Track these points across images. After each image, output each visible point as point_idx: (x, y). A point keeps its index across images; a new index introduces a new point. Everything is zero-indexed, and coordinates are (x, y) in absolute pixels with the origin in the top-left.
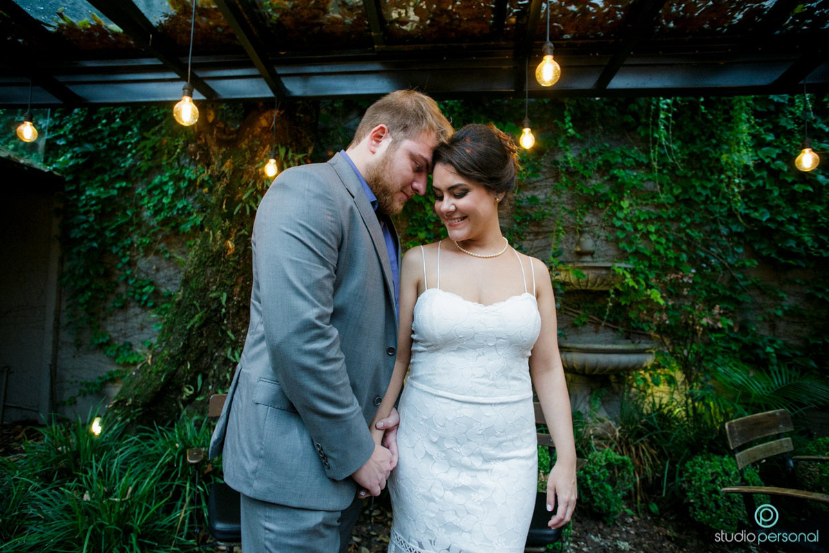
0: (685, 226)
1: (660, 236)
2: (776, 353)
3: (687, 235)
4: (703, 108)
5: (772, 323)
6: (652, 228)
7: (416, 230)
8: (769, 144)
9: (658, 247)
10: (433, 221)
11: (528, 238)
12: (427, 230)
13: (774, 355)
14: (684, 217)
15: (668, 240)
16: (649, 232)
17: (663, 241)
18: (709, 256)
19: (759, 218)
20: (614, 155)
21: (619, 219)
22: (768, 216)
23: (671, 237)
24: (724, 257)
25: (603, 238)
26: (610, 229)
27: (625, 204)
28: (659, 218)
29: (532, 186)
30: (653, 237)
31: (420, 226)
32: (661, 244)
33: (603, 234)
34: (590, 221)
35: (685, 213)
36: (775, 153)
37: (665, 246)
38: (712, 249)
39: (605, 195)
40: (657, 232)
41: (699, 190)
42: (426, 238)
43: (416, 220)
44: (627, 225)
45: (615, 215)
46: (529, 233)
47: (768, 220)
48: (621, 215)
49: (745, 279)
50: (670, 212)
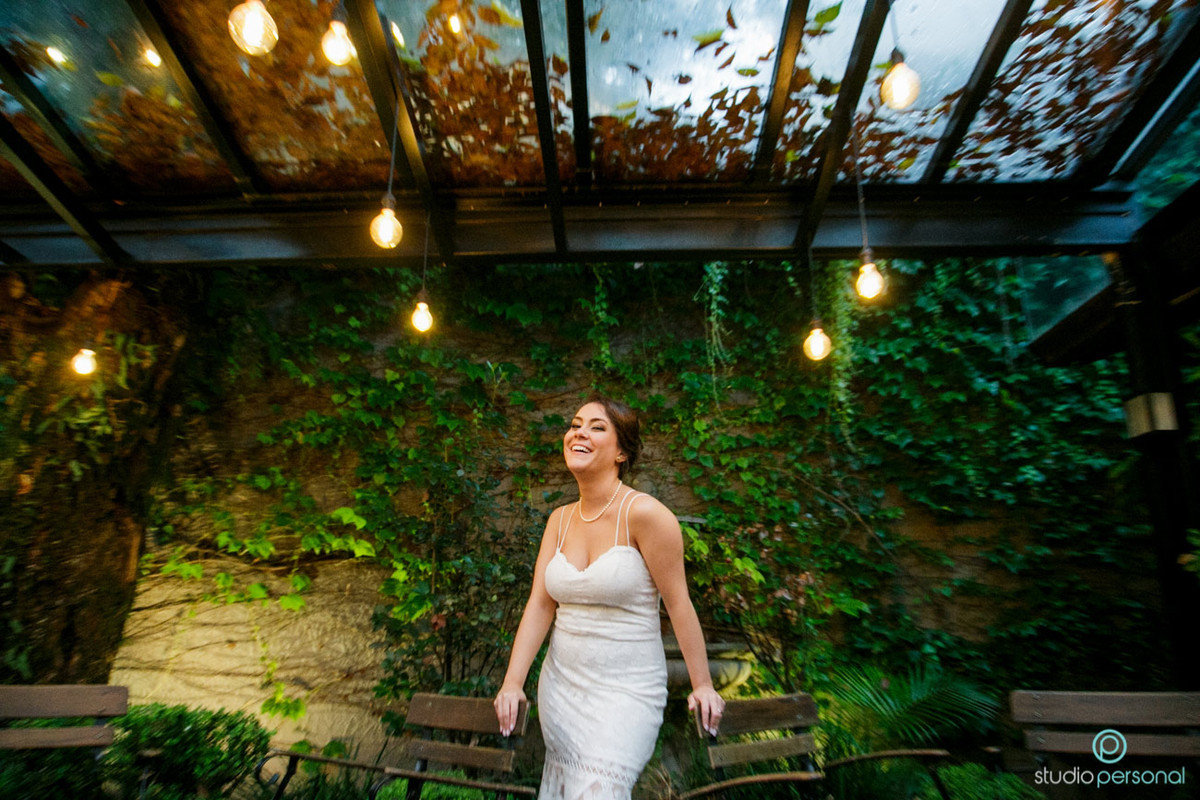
0: (794, 458)
1: (757, 475)
2: (938, 654)
3: (797, 471)
4: (791, 279)
5: (939, 608)
6: (744, 463)
7: (369, 471)
8: (905, 333)
9: (751, 491)
10: (398, 456)
11: (551, 482)
12: (389, 470)
13: (936, 658)
14: (792, 443)
15: (769, 480)
16: (739, 469)
17: (762, 481)
18: (831, 504)
19: (897, 443)
20: (682, 350)
21: (692, 449)
22: (908, 440)
23: (774, 477)
24: (852, 504)
25: (670, 479)
26: (681, 465)
27: (700, 425)
28: (755, 445)
29: (558, 399)
30: (746, 477)
31: (378, 464)
32: (759, 487)
33: (670, 473)
34: (649, 453)
35: (794, 437)
36: (910, 345)
37: (765, 490)
38: (837, 493)
39: (670, 411)
40: (751, 467)
41: (812, 401)
42: (386, 484)
43: (371, 455)
44: (705, 458)
45: (685, 442)
46: (554, 474)
47: (909, 446)
48: (694, 443)
49: (888, 539)
50: (771, 436)
